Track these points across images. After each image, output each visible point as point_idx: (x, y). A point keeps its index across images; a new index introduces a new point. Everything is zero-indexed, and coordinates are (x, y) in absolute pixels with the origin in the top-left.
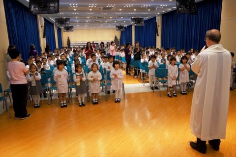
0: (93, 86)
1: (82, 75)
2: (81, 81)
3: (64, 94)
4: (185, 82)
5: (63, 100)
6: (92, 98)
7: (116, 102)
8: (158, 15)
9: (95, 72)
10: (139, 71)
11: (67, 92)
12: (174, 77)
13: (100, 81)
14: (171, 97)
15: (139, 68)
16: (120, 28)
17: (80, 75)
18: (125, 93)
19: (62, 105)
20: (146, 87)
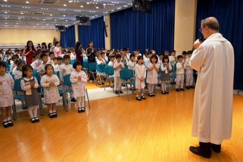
0: (50, 93)
1: (33, 80)
2: (32, 88)
3: (8, 108)
4: (153, 83)
5: (7, 116)
6: (49, 110)
7: (79, 112)
8: (106, 15)
9: (50, 75)
10: (95, 74)
11: (11, 105)
12: (142, 77)
13: (58, 86)
14: (140, 100)
15: (95, 71)
16: (60, 28)
17: (30, 81)
18: (89, 100)
19: (6, 123)
20: (108, 91)
